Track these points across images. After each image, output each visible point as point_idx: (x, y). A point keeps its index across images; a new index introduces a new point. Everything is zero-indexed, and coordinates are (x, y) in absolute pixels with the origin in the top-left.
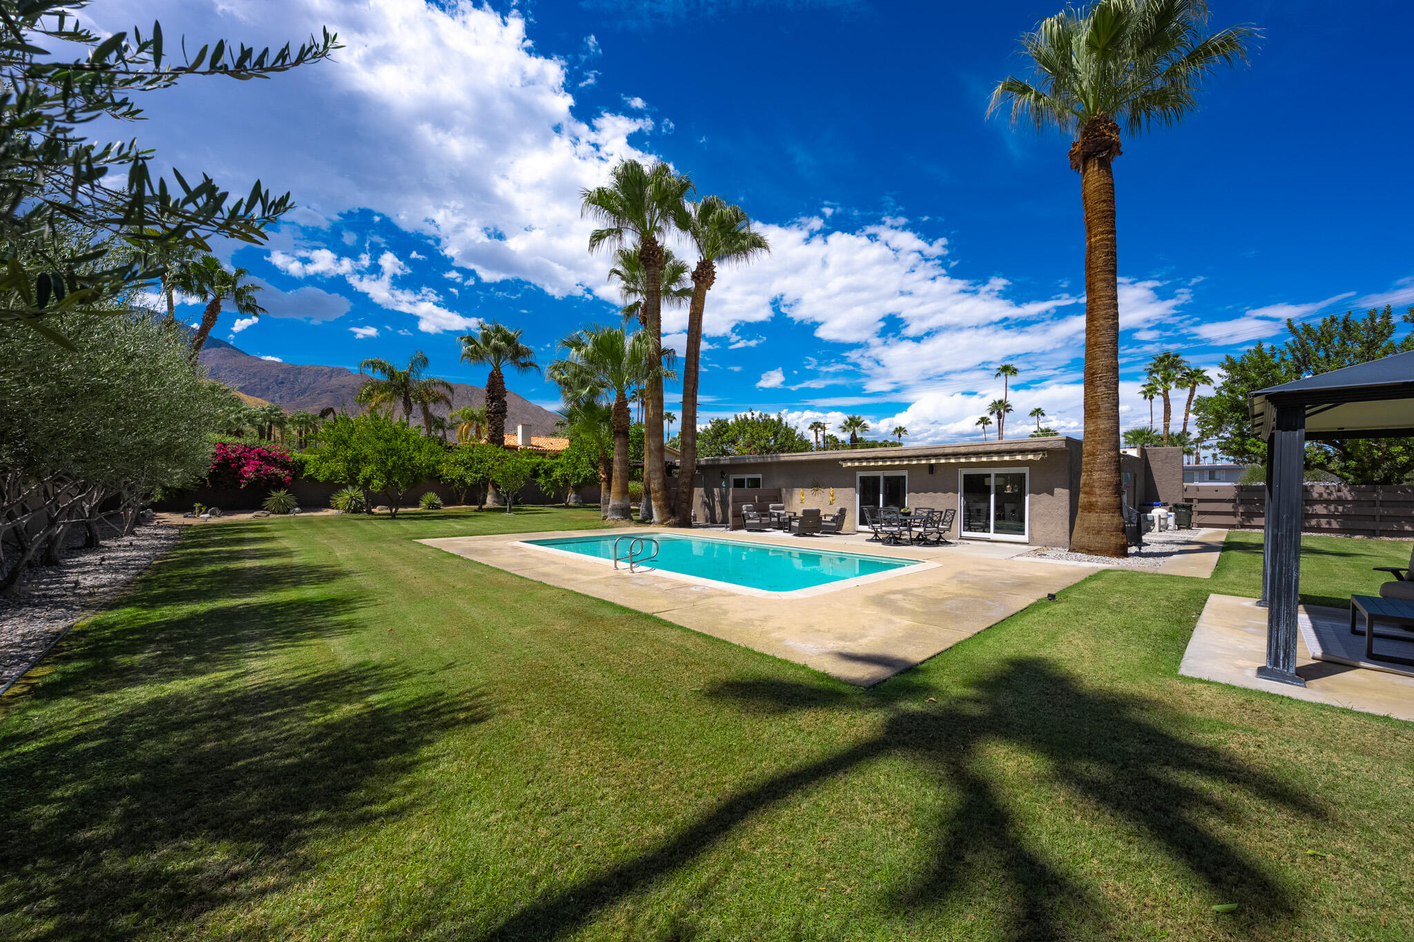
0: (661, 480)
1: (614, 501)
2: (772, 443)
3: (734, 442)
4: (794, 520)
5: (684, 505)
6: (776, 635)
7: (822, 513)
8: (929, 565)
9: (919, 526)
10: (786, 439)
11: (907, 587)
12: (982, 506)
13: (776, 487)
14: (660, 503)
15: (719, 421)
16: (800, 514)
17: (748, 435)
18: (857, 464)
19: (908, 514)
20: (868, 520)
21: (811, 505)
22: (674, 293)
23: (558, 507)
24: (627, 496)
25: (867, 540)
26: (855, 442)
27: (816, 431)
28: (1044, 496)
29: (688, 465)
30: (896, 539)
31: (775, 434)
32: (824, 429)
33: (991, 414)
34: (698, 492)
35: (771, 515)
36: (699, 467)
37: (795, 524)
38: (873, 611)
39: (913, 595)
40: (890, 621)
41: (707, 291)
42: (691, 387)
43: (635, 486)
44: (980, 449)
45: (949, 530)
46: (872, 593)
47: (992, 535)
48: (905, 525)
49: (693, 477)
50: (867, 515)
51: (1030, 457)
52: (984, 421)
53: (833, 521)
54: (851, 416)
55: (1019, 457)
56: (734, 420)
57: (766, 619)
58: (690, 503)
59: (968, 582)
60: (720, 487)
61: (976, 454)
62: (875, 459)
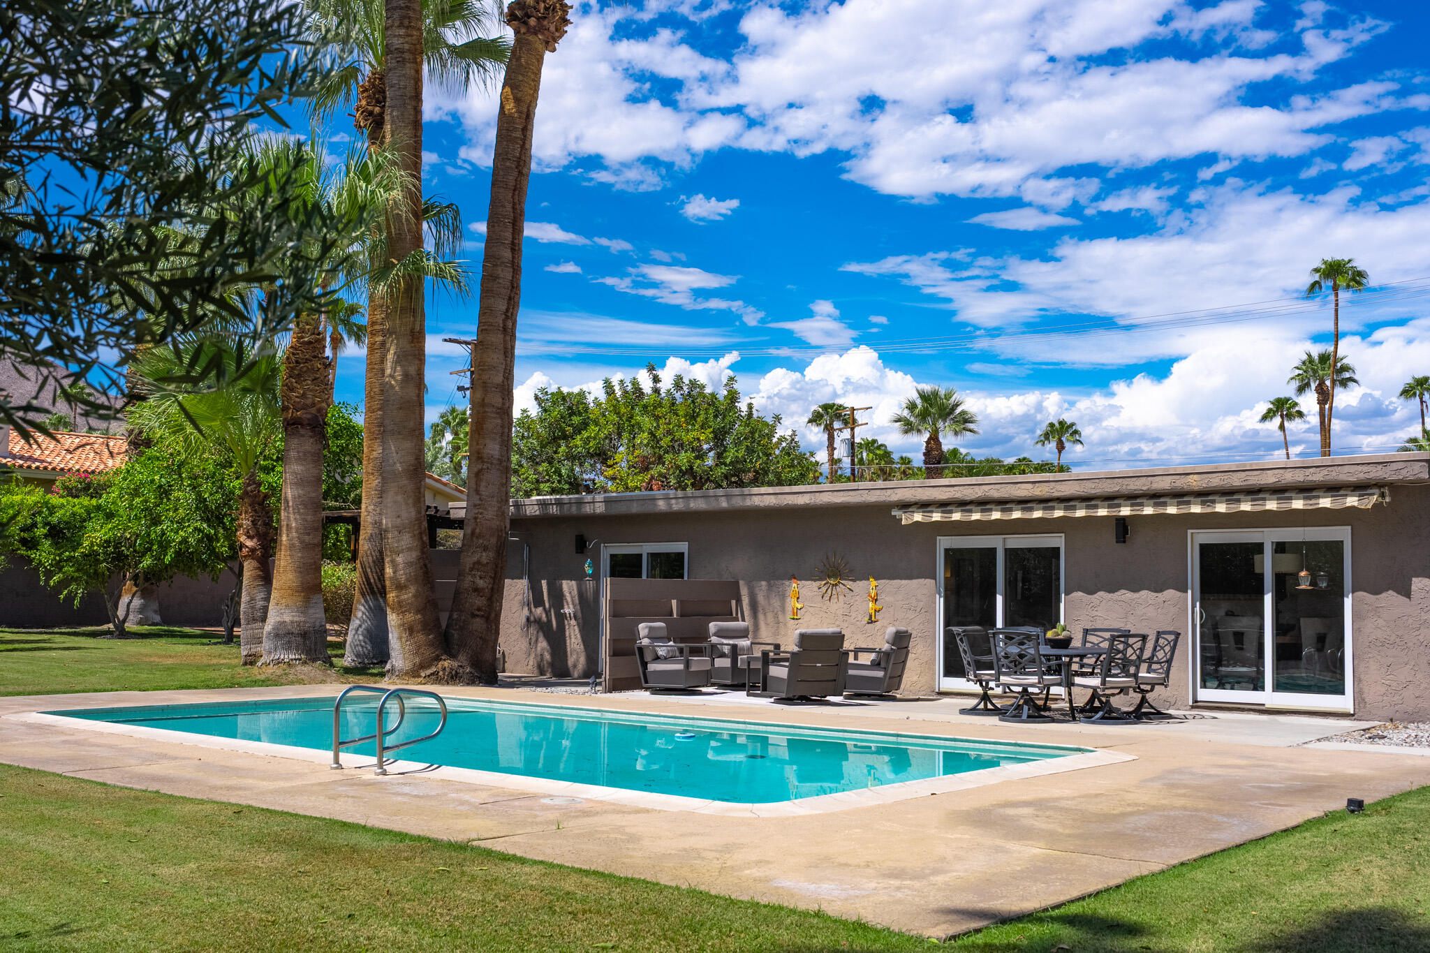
0: (414, 555)
1: (281, 612)
2: (710, 461)
3: (602, 456)
4: (776, 661)
5: (478, 624)
6: (755, 872)
7: (847, 645)
8: (1101, 757)
9: (1092, 674)
10: (750, 451)
11: (1045, 795)
12: (1242, 624)
13: (727, 578)
14: (410, 617)
15: (560, 397)
16: (790, 645)
17: (643, 437)
18: (937, 517)
19: (1065, 643)
20: (966, 658)
21: (818, 622)
22: (453, 49)
23: (93, 635)
24: (318, 598)
25: (963, 711)
26: (937, 461)
27: (829, 430)
28: (1390, 598)
29: (490, 513)
30: (1038, 708)
31: (719, 437)
32: (850, 421)
33: (1301, 390)
34: (515, 590)
35: (715, 652)
36: (521, 523)
37: (779, 672)
38: (965, 835)
39: (1055, 808)
40: (998, 850)
41: (548, 55)
42: (502, 306)
43: (337, 575)
44: (1236, 481)
45: (1164, 683)
46: (966, 805)
47: (1268, 697)
48: (1057, 671)
49: (502, 548)
50: (963, 646)
51: (1352, 501)
52: (1283, 409)
53: (876, 665)
54: (927, 387)
55: (1325, 502)
56: (602, 397)
57: (727, 849)
58: (492, 617)
59: (1185, 786)
60: (579, 576)
61: (1229, 493)
62: (984, 504)
